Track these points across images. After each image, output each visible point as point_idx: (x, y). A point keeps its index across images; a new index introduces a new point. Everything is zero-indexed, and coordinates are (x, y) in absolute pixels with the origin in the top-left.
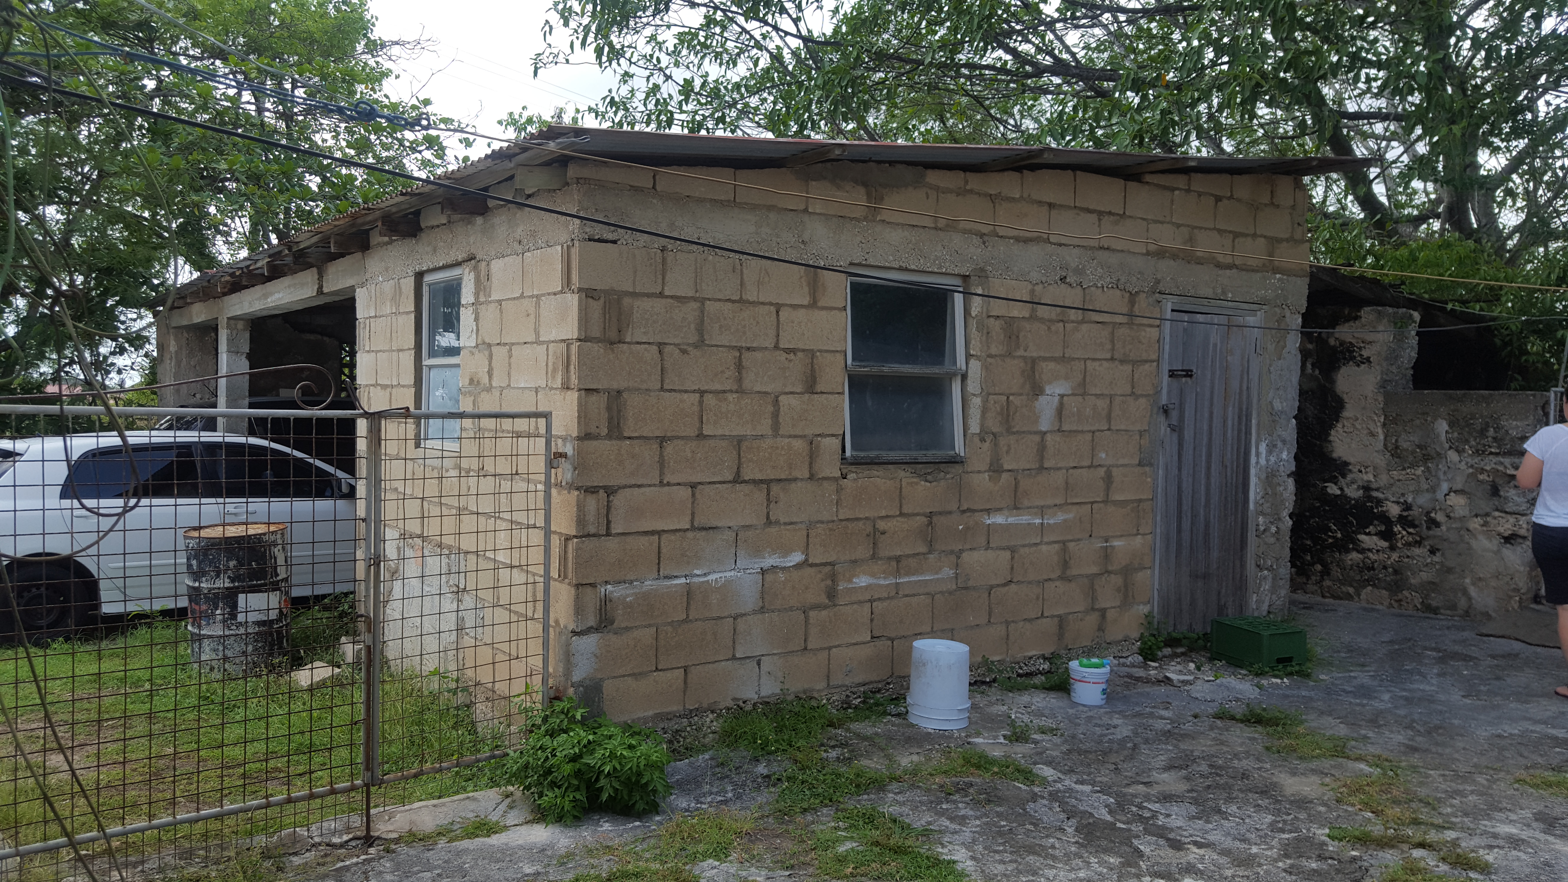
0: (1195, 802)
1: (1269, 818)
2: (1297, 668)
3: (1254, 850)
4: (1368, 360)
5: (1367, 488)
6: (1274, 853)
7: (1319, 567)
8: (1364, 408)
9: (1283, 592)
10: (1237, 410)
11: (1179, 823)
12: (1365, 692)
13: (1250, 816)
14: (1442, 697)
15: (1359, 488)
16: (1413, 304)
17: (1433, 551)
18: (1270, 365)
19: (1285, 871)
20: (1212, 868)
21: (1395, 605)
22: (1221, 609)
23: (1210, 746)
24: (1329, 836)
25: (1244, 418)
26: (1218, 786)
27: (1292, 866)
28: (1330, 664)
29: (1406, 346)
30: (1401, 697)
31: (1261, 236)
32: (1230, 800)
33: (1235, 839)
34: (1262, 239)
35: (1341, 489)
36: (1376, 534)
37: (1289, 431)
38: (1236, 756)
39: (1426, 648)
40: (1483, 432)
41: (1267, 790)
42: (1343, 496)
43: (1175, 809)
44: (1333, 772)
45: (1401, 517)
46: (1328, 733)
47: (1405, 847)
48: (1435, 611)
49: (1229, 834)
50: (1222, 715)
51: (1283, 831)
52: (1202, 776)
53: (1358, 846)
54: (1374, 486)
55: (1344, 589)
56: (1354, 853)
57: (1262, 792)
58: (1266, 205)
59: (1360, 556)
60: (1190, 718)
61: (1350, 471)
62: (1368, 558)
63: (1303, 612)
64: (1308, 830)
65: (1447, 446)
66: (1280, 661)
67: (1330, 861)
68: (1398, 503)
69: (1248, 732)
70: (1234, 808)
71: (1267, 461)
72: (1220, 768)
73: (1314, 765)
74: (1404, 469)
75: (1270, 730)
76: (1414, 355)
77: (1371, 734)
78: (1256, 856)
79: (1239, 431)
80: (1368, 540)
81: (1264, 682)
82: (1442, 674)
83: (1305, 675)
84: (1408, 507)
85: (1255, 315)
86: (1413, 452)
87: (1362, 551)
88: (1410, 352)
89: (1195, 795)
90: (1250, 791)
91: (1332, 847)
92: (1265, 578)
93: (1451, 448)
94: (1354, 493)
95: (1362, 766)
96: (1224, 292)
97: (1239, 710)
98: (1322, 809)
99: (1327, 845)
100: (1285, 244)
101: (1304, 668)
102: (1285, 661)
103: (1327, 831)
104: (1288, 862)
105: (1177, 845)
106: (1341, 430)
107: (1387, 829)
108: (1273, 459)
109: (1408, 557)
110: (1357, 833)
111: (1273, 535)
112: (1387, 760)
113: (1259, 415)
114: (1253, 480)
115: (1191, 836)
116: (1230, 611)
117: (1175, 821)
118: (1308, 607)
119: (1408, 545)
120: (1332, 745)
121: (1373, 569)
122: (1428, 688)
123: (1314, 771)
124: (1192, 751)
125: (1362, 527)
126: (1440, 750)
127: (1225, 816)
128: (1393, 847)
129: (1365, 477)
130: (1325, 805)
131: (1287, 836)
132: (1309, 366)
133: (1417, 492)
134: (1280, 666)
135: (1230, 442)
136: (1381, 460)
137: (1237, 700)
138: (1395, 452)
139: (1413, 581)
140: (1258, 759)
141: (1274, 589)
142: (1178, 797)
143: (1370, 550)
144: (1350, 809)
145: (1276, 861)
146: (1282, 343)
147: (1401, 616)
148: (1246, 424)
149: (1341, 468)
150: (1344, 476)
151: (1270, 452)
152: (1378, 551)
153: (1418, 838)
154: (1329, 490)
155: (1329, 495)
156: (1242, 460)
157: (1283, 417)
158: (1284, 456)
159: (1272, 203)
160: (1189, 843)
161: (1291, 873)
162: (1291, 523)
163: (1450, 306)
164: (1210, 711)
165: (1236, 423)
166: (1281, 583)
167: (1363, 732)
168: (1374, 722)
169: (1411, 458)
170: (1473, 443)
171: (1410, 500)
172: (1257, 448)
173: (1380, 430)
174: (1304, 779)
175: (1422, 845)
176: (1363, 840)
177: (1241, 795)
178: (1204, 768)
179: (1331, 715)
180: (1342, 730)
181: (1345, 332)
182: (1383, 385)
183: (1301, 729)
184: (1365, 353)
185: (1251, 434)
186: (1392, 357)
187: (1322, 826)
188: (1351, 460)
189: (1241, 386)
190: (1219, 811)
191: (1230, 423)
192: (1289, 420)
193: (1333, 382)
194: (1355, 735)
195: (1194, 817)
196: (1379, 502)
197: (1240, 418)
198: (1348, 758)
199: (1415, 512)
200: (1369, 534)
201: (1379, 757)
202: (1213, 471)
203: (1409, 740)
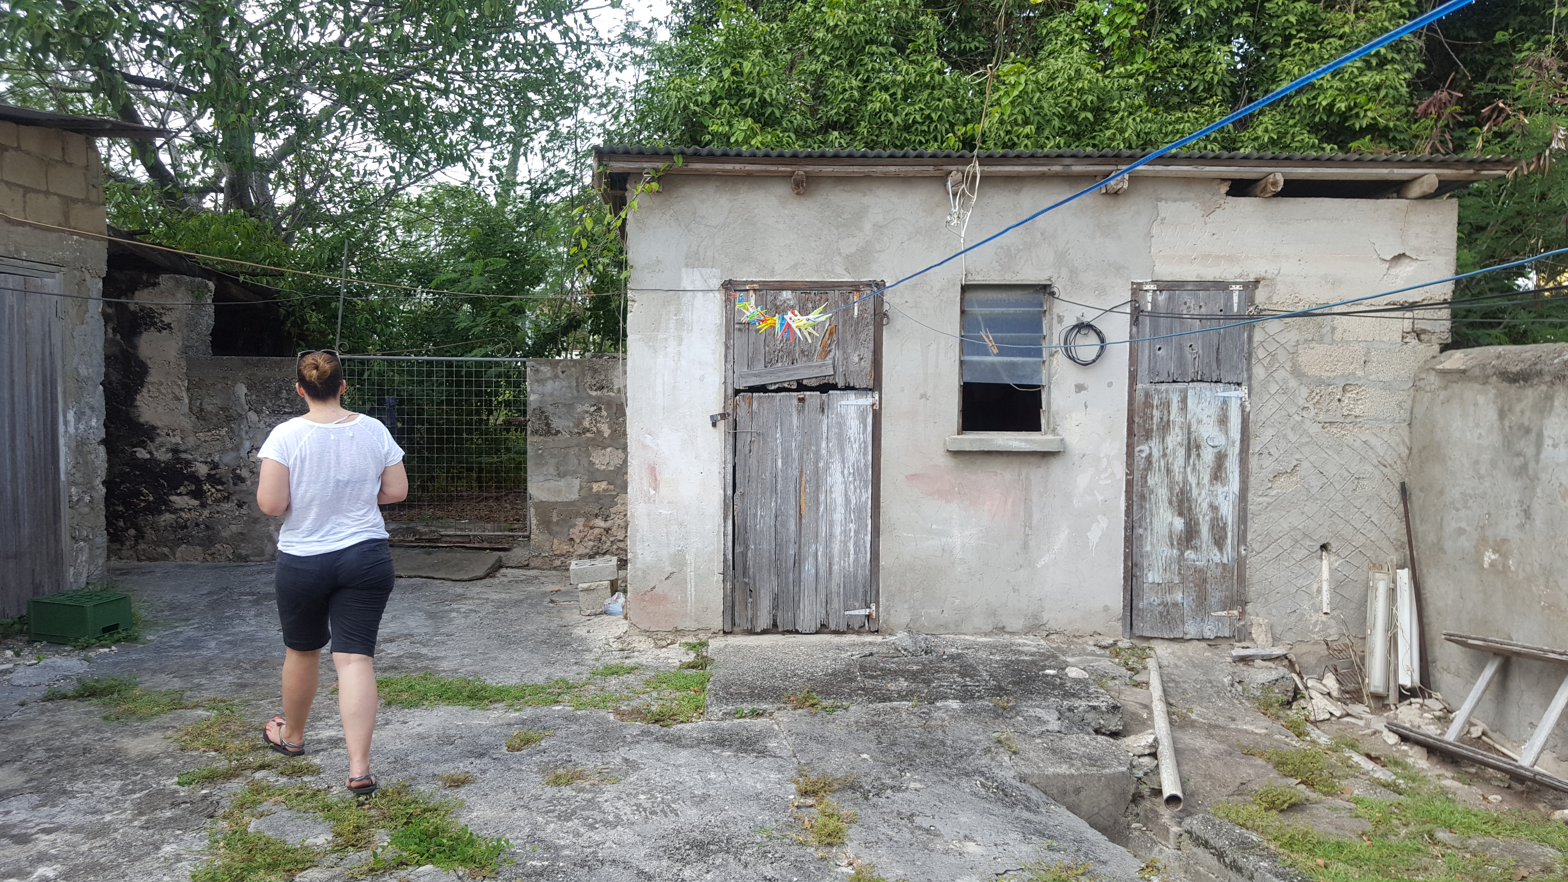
0: (37, 790)
1: (118, 784)
2: (124, 634)
3: (108, 818)
4: (169, 326)
5: (175, 451)
6: (128, 815)
7: (132, 532)
8: (168, 373)
9: (101, 561)
10: (40, 378)
11: (22, 817)
12: (193, 644)
13: (98, 788)
14: (261, 635)
15: (168, 451)
16: (208, 274)
17: (240, 505)
18: (73, 330)
19: (141, 828)
20: (67, 849)
21: (209, 558)
22: (37, 588)
23: (43, 730)
24: (179, 783)
25: (49, 385)
26: (59, 768)
27: (147, 822)
28: (156, 624)
29: (203, 313)
30: (226, 642)
31: (55, 194)
32: (74, 778)
33: (86, 813)
34: (56, 198)
35: (150, 453)
36: (187, 494)
37: (97, 398)
38: (74, 733)
39: (242, 594)
40: (277, 394)
41: (113, 758)
42: (153, 459)
43: (14, 804)
44: (173, 724)
45: (209, 476)
46: (164, 689)
47: (248, 773)
48: (245, 559)
49: (79, 811)
50: (54, 697)
51: (133, 792)
52: (39, 762)
53: (207, 784)
54: (182, 448)
55: (159, 550)
56: (204, 792)
57: (107, 761)
58: (57, 161)
59: (173, 516)
60: (17, 708)
61: (158, 434)
62: (180, 517)
63: (120, 578)
64: (158, 783)
65: (247, 407)
66: (105, 630)
67: (183, 806)
68: (206, 463)
69: (82, 707)
70: (80, 785)
71: (76, 429)
72: (59, 749)
73: (154, 722)
74: (210, 430)
75: (107, 699)
76: (212, 322)
77: (203, 681)
78: (110, 823)
79: (45, 399)
80: (178, 500)
81: (92, 654)
82: (258, 615)
83: (132, 639)
84: (215, 466)
85: (54, 277)
86: (217, 414)
87: (175, 511)
88: (207, 319)
89: (35, 783)
90: (94, 763)
91: (183, 792)
92: (81, 549)
93: (250, 409)
94: (163, 456)
95: (200, 712)
96: (17, 251)
97: (69, 687)
98: (169, 760)
99: (178, 792)
100: (80, 205)
101: (131, 632)
102: (110, 629)
103: (176, 779)
104: (144, 818)
105: (23, 839)
106: (146, 395)
107: (230, 761)
108: (82, 427)
109: (218, 512)
110: (205, 773)
111: (87, 505)
112: (221, 701)
113: (64, 382)
114: (63, 450)
115: (38, 825)
116: (46, 589)
117: (16, 817)
118: (125, 573)
119: (218, 501)
120: (169, 700)
121: (186, 527)
122: (248, 629)
123: (155, 728)
124: (24, 741)
125: (174, 488)
126: (266, 681)
127: (72, 795)
128: (238, 776)
129: (173, 440)
130: (170, 755)
131: (138, 795)
132: (110, 331)
133: (223, 451)
134: (107, 636)
135: (35, 410)
136: (187, 423)
137: (65, 678)
138: (200, 414)
139: (224, 534)
140: (98, 731)
141: (91, 560)
142: (16, 790)
143: (182, 510)
144: (194, 753)
145: (131, 821)
146: (83, 307)
147: (216, 567)
148: (51, 393)
149: (148, 433)
150: (152, 440)
151: (78, 419)
152: (190, 510)
153: (259, 762)
154: (138, 455)
155: (139, 459)
156: (49, 431)
157: (90, 383)
158: (94, 423)
159: (65, 161)
160: (37, 833)
161: (147, 828)
162: (104, 490)
163: (241, 278)
164: (38, 695)
165: (40, 390)
166: (98, 552)
167: (196, 681)
168: (205, 670)
169: (215, 420)
170: (269, 404)
171: (216, 459)
172: (65, 416)
173: (185, 395)
174: (146, 738)
175: (262, 767)
176: (211, 778)
177: (85, 770)
178: (40, 753)
179: (163, 672)
180: (177, 684)
181: (143, 298)
182: (185, 350)
183: (137, 691)
184: (166, 319)
185: (57, 402)
186: (192, 324)
187: (171, 776)
188: (159, 424)
189: (43, 353)
190: (64, 792)
191: (34, 391)
192: (96, 387)
193: (135, 347)
194: (189, 685)
195: (38, 806)
196: (188, 463)
197: (44, 385)
198: (186, 708)
199: (222, 470)
200: (180, 494)
201: (214, 700)
202: (18, 442)
203: (239, 678)
